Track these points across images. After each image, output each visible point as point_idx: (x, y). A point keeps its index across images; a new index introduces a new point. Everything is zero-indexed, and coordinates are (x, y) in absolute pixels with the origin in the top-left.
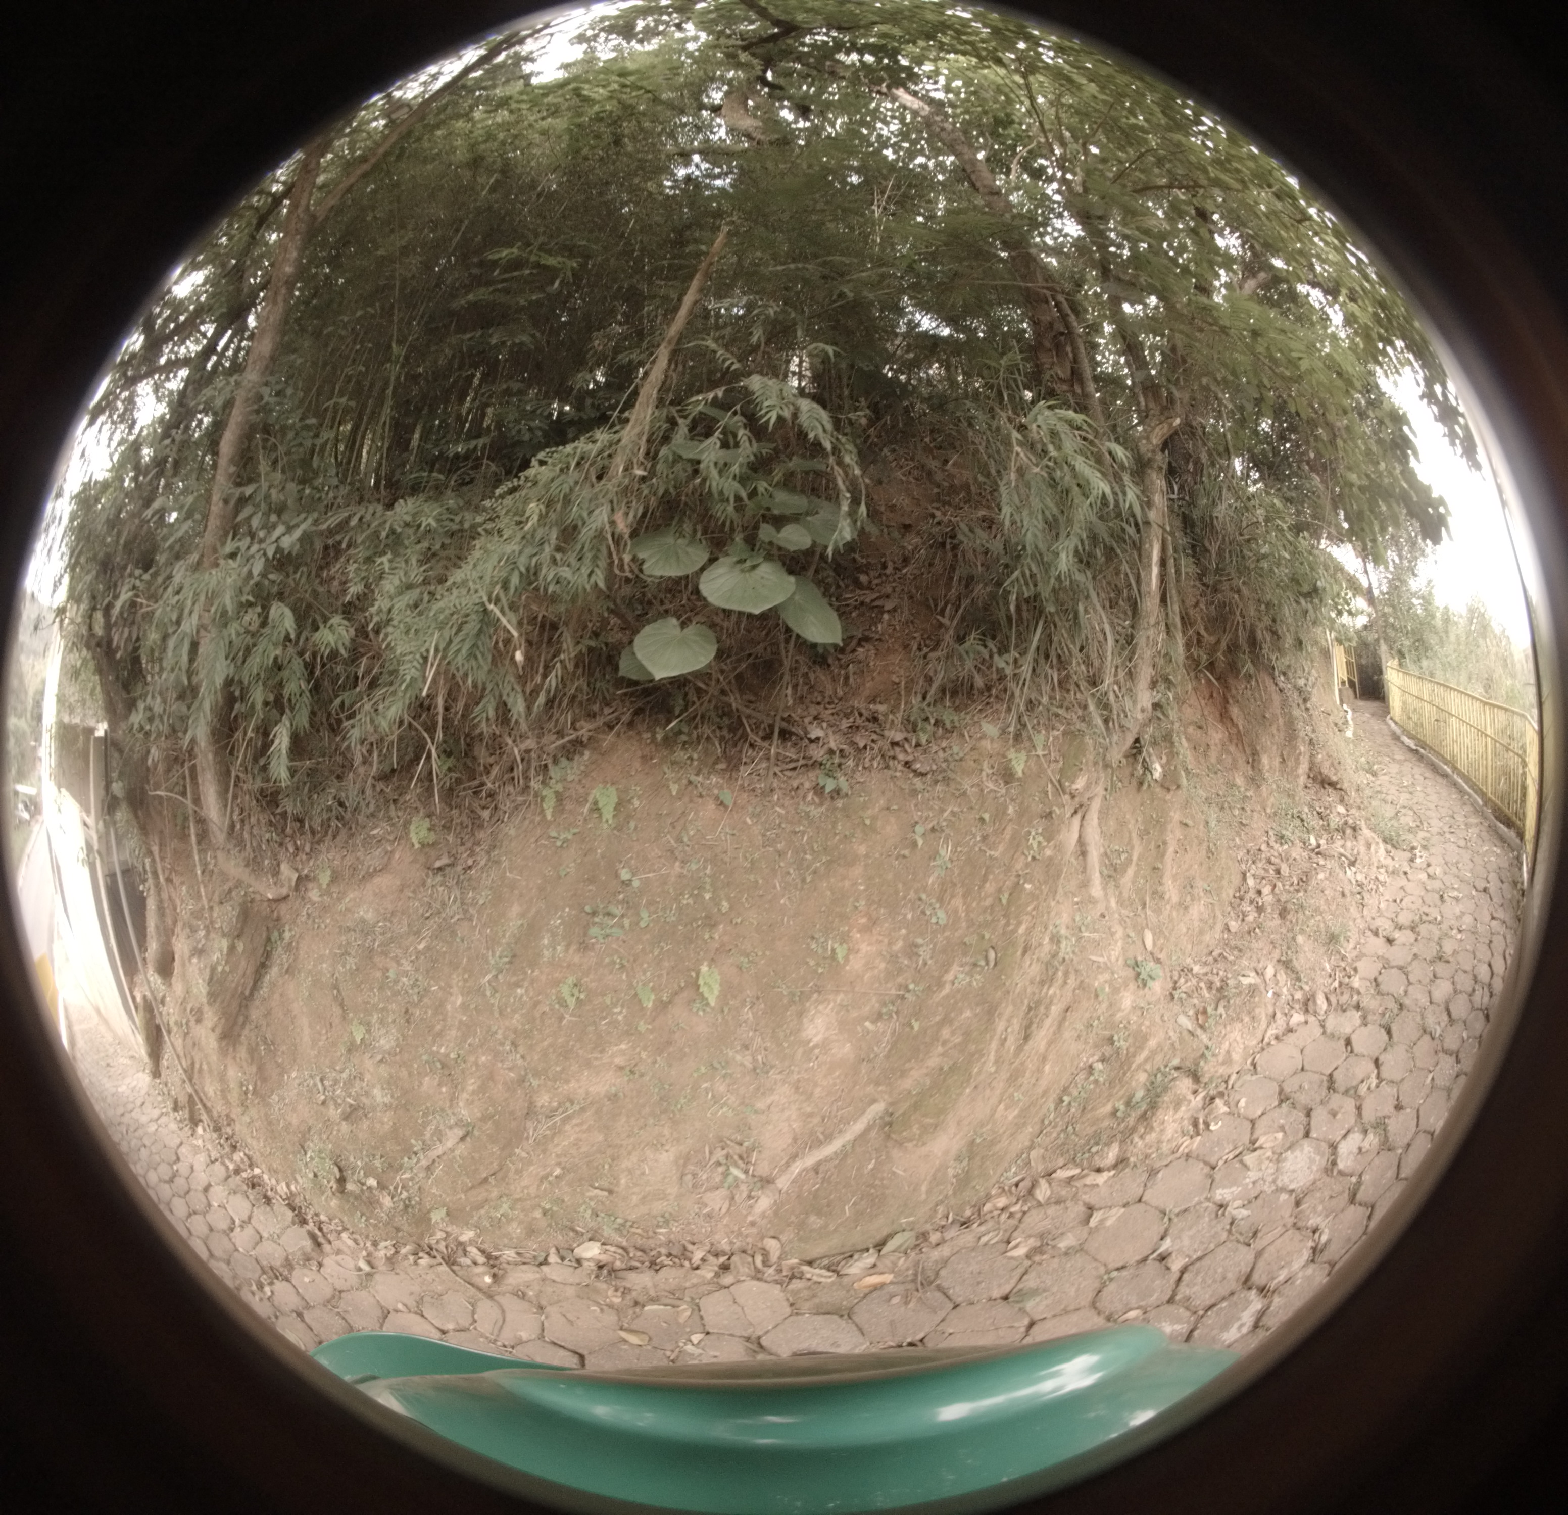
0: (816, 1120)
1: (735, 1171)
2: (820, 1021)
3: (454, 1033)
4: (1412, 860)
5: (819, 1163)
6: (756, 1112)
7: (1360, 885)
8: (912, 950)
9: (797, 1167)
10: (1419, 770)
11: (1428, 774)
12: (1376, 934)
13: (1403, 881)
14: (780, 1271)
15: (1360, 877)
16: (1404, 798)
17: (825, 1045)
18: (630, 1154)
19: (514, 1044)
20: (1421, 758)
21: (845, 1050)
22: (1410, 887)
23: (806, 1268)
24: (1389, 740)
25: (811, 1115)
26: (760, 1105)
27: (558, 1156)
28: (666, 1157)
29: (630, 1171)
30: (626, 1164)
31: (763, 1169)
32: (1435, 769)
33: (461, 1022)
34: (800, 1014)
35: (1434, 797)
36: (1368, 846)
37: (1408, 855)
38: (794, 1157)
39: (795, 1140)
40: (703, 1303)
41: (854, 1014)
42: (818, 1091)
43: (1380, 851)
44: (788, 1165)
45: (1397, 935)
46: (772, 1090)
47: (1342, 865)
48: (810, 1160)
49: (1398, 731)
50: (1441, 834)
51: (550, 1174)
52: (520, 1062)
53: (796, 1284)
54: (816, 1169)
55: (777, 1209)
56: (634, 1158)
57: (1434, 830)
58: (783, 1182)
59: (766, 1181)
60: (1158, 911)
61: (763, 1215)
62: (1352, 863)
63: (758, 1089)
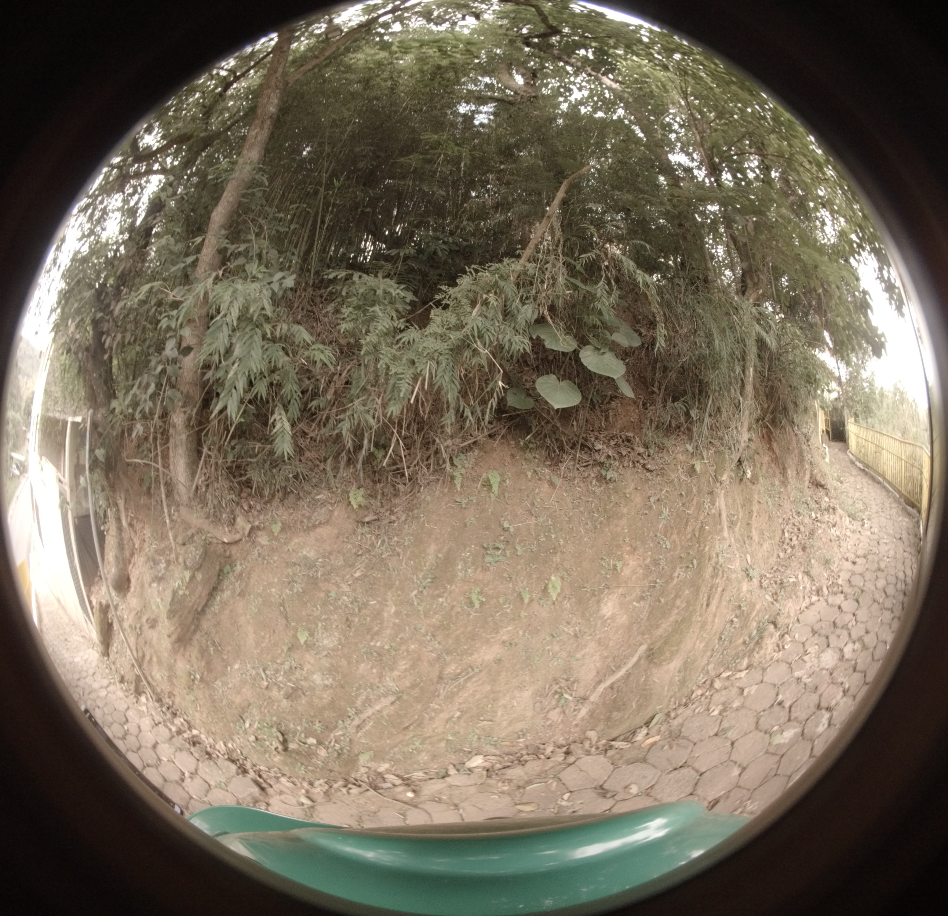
0: (610, 659)
1: (566, 696)
2: (610, 604)
3: (388, 632)
4: (863, 525)
5: (613, 684)
6: (577, 660)
7: (838, 537)
8: (656, 563)
9: (601, 688)
10: (865, 480)
11: (870, 482)
12: (847, 560)
13: (858, 536)
14: (597, 748)
15: (838, 533)
16: (857, 494)
17: (613, 617)
18: (505, 695)
19: (433, 636)
20: (866, 473)
21: (623, 619)
22: (862, 538)
23: (613, 743)
24: (849, 464)
25: (607, 657)
26: (578, 656)
27: (460, 704)
28: (527, 694)
29: (505, 706)
30: (502, 702)
31: (581, 692)
32: (873, 479)
33: (394, 624)
34: (599, 602)
35: (873, 494)
36: (841, 518)
37: (861, 523)
38: (600, 682)
39: (598, 673)
40: (561, 776)
41: (628, 599)
42: (611, 644)
43: (847, 520)
44: (595, 688)
45: (857, 560)
46: (586, 646)
47: (829, 527)
48: (608, 683)
49: (854, 459)
50: (877, 512)
51: (453, 717)
52: (437, 646)
53: (610, 753)
54: (611, 687)
55: (591, 714)
56: (507, 698)
57: (874, 511)
58: (592, 699)
59: (584, 699)
60: (751, 545)
61: (583, 719)
62: (834, 526)
63: (578, 646)
